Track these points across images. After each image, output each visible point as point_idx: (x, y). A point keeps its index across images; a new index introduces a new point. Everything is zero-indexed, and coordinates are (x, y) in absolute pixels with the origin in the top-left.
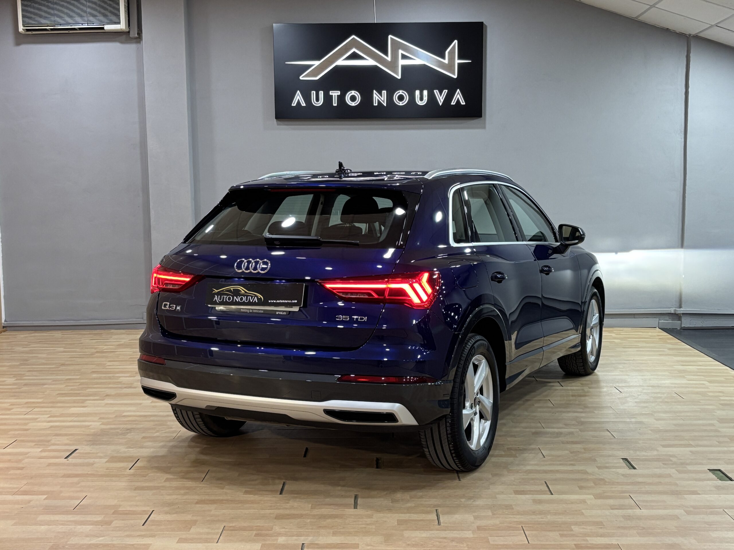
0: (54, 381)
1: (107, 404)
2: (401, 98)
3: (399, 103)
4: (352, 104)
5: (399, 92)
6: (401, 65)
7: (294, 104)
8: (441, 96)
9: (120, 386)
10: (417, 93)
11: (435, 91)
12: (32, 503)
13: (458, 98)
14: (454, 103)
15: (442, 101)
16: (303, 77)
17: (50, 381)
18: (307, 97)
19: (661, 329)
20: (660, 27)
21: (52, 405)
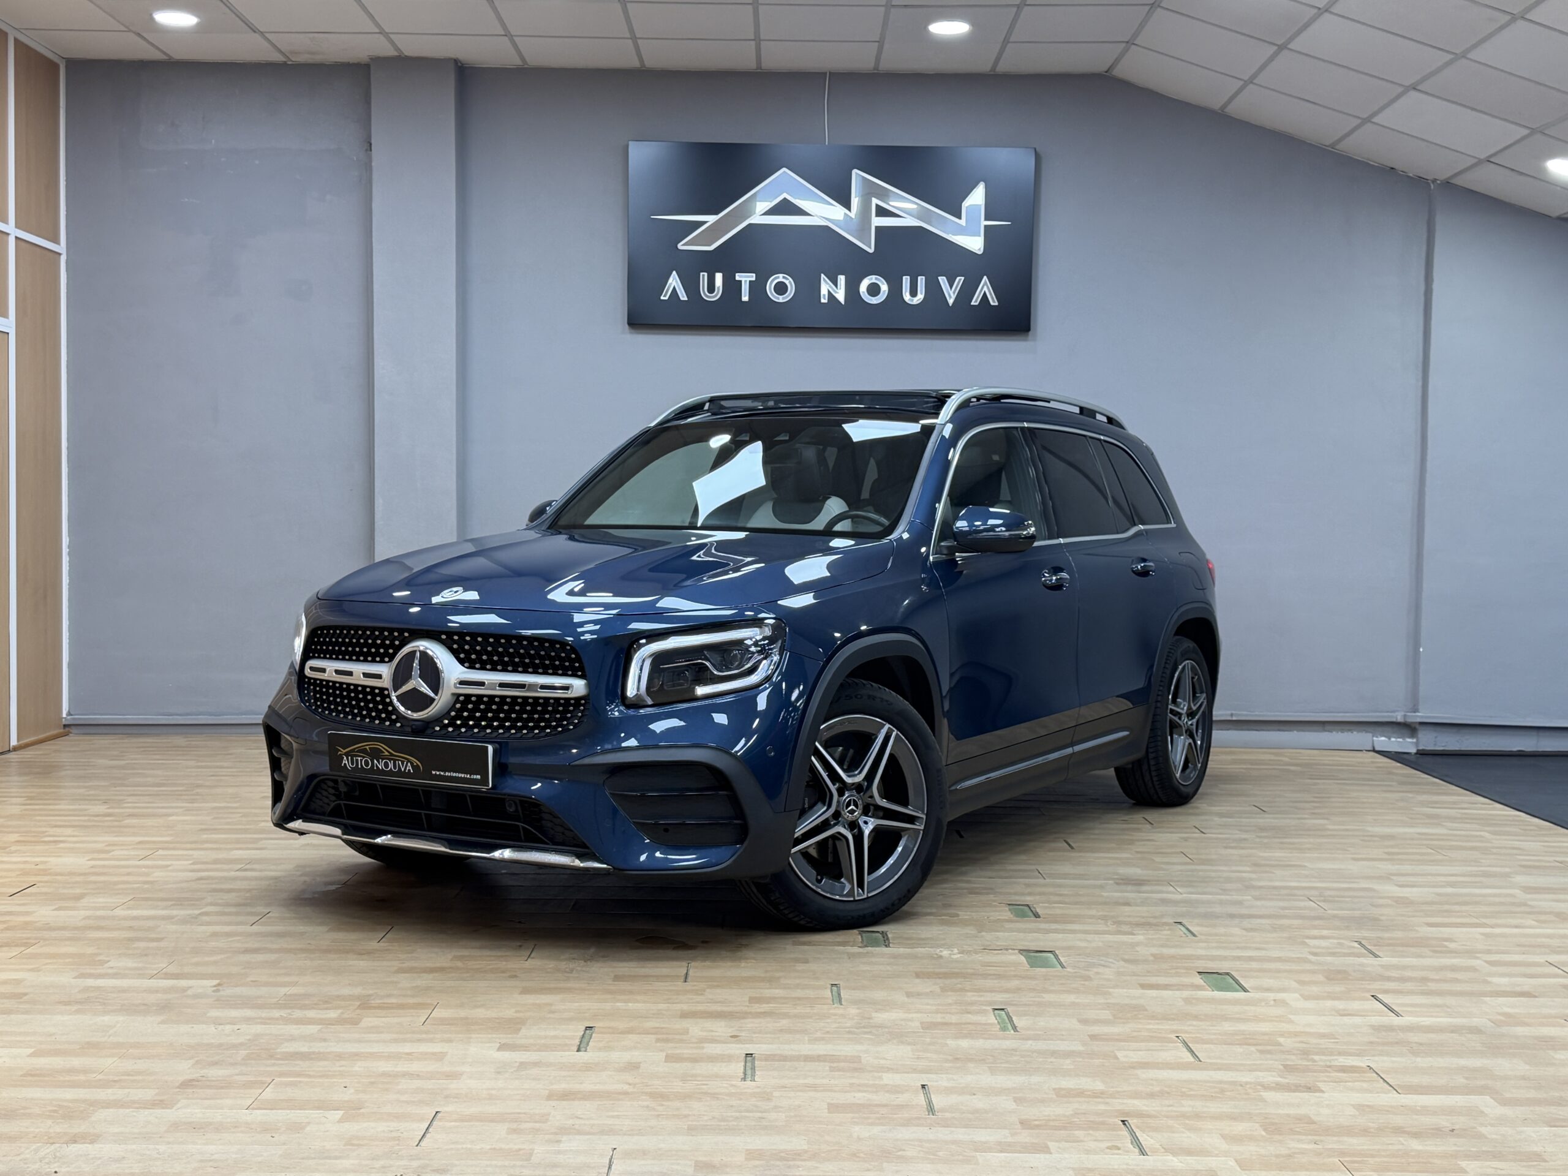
1: (305, 845)
2: (874, 290)
3: (871, 300)
4: (778, 299)
5: (872, 279)
6: (876, 227)
7: (665, 297)
8: (951, 288)
10: (906, 280)
11: (939, 278)
12: (189, 992)
13: (985, 293)
14: (976, 301)
15: (953, 297)
16: (683, 245)
18: (691, 285)
19: (1378, 752)
20: (1376, 165)
21: (193, 846)
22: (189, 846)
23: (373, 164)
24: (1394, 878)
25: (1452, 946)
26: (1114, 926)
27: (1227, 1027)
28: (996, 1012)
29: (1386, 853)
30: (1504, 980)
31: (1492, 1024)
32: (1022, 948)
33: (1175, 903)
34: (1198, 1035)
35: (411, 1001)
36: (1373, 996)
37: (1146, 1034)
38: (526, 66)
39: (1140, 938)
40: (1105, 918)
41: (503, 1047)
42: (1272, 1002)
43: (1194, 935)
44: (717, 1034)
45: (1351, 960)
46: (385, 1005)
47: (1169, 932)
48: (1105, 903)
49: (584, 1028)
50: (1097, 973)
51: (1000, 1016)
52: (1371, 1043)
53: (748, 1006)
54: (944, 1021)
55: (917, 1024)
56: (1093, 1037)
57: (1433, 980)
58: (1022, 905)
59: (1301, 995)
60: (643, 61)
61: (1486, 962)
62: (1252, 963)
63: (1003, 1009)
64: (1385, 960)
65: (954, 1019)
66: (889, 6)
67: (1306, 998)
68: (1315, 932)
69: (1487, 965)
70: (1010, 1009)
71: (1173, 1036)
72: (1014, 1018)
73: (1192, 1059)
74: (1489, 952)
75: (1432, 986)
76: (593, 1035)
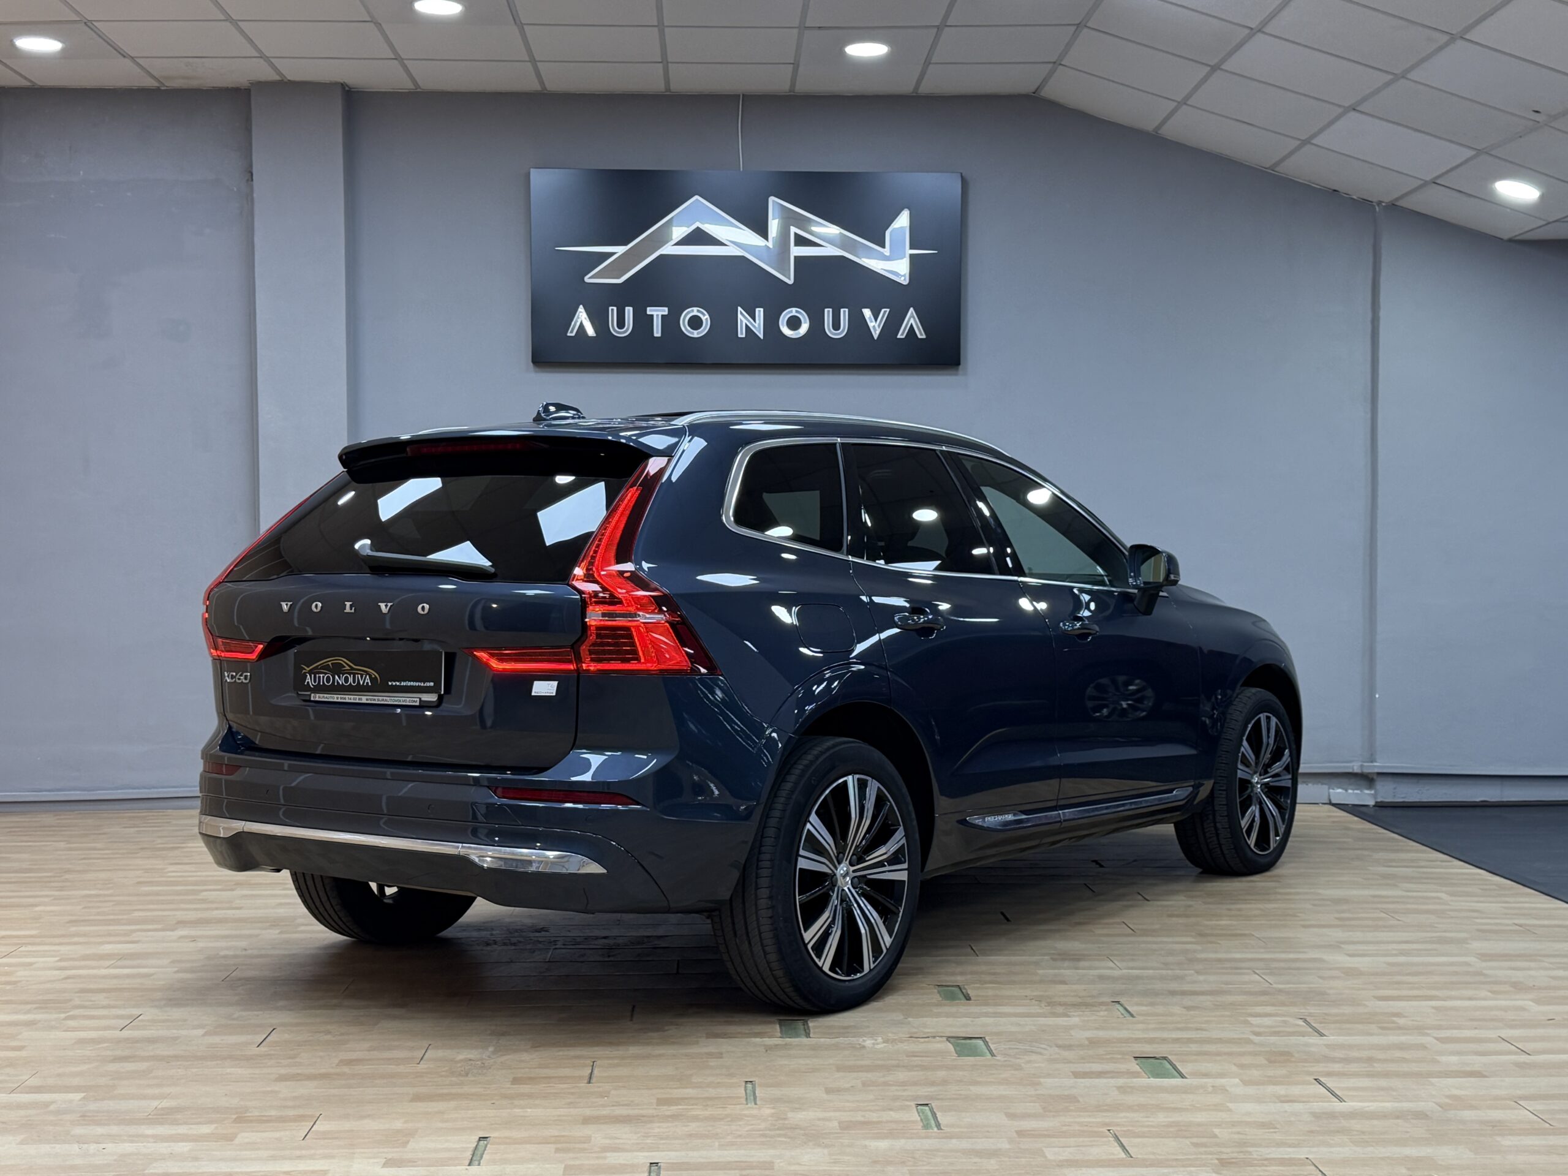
0: (55, 899)
1: (182, 937)
2: (794, 323)
4: (693, 333)
5: (791, 312)
6: (795, 257)
7: (571, 333)
8: (876, 320)
9: (204, 906)
10: (828, 313)
12: (52, 1108)
13: (912, 325)
14: (902, 334)
16: (589, 278)
17: (46, 900)
18: (598, 318)
19: (1335, 805)
20: (1319, 187)
21: (61, 940)
22: (57, 940)
23: (255, 195)
24: (1343, 946)
25: (1401, 1021)
26: (1049, 1008)
27: (1161, 1118)
28: (919, 1107)
29: (1337, 918)
30: (1454, 1059)
31: (1440, 1109)
32: (949, 1035)
33: (1114, 979)
34: (1130, 1128)
35: (291, 1113)
36: (1316, 1079)
37: (1077, 1128)
38: (419, 90)
39: (1075, 1020)
40: (1039, 999)
41: (389, 1163)
42: (1210, 1089)
43: (1132, 1016)
44: (622, 1141)
45: (1293, 1039)
46: (264, 1118)
47: (1106, 1013)
48: (1041, 982)
49: (478, 1138)
50: (1029, 1062)
51: (923, 1113)
52: (1312, 1132)
53: (655, 1109)
54: (862, 1119)
55: (836, 1124)
56: (1021, 1133)
57: (1379, 1061)
58: (953, 986)
59: (1241, 1081)
60: (543, 83)
61: (1436, 1039)
62: (1191, 1045)
63: (927, 1105)
64: (1332, 1039)
65: (874, 1117)
66: (803, 28)
67: (1245, 1083)
68: (1259, 1009)
69: (1436, 1041)
70: (934, 1104)
71: (1104, 1129)
72: (939, 1115)
73: (1123, 1155)
74: (1439, 1028)
75: (1378, 1067)
76: (488, 1146)
